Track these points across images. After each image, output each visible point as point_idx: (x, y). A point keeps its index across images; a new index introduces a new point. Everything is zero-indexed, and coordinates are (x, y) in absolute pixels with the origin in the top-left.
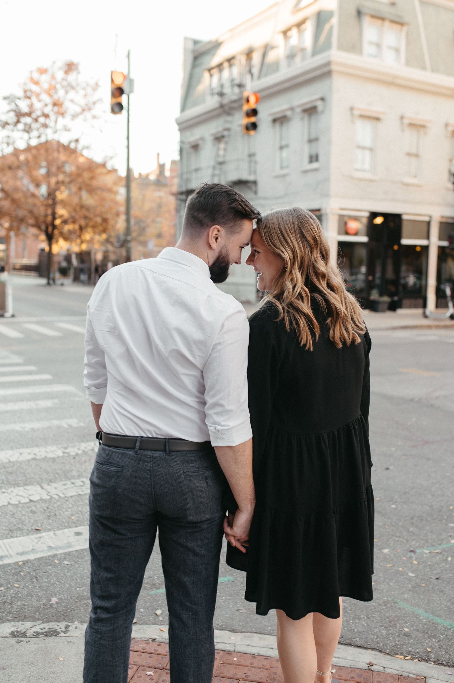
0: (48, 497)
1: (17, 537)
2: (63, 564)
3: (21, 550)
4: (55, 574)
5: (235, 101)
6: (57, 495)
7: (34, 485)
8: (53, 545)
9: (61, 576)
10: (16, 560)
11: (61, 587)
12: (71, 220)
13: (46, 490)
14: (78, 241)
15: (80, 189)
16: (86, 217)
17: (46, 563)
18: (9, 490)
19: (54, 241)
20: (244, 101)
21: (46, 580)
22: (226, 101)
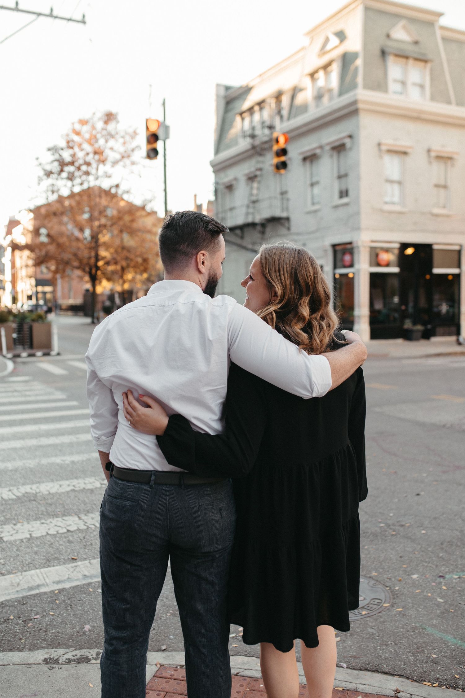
0: (85, 527)
1: (54, 566)
2: (97, 592)
3: (57, 579)
4: (88, 602)
5: (266, 142)
6: (94, 525)
7: (72, 515)
8: (87, 574)
9: (95, 604)
10: (52, 589)
11: (95, 614)
12: (113, 262)
13: (83, 520)
14: (121, 281)
15: (121, 231)
16: (127, 258)
17: (81, 591)
18: (48, 522)
19: (97, 282)
20: (274, 142)
21: (80, 608)
22: (257, 142)
